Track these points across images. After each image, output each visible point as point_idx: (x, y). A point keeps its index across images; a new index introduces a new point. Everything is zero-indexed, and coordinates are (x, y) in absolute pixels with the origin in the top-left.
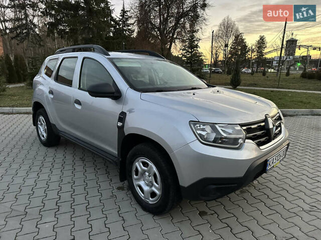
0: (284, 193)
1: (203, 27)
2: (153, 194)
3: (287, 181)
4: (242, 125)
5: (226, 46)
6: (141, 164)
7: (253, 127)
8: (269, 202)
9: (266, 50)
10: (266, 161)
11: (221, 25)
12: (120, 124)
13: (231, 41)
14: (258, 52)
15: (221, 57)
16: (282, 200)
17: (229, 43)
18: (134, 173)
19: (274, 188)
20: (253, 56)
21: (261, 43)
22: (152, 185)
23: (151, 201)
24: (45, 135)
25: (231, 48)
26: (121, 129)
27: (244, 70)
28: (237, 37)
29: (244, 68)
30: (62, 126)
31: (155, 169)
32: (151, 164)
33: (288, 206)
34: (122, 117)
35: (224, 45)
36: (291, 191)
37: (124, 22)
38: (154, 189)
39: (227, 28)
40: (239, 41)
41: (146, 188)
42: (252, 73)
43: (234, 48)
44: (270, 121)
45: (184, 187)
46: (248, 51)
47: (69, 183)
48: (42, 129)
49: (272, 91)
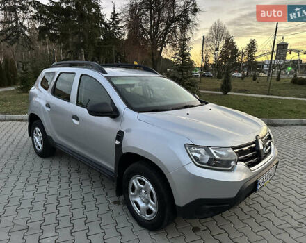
2: (149, 211)
4: (234, 148)
5: (217, 49)
6: (138, 182)
7: (244, 149)
9: (256, 54)
10: (257, 181)
11: (211, 29)
12: (118, 142)
13: (221, 45)
14: (248, 56)
15: (211, 61)
16: (271, 216)
17: (220, 47)
18: (130, 189)
19: (264, 203)
20: (243, 59)
21: (252, 47)
22: (148, 203)
23: (147, 217)
24: (41, 146)
25: (222, 51)
26: (118, 147)
27: (234, 74)
28: (227, 41)
29: (234, 71)
30: (58, 138)
31: (151, 187)
32: (147, 182)
33: (277, 222)
34: (120, 136)
35: (214, 49)
37: (114, 25)
38: (150, 206)
39: (218, 31)
40: (230, 45)
41: (142, 205)
42: (243, 78)
43: (225, 52)
44: (260, 142)
45: (179, 207)
46: (239, 55)
47: (66, 196)
48: (38, 140)
49: (263, 98)
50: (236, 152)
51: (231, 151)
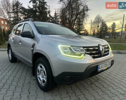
0: (112, 85)
1: (87, 18)
2: (44, 81)
3: (116, 80)
4: (84, 47)
5: (98, 27)
6: (40, 67)
7: (90, 49)
8: (103, 89)
9: (116, 29)
10: (97, 66)
11: (95, 18)
12: (32, 49)
13: (100, 25)
14: (112, 29)
15: (96, 31)
16: (110, 88)
17: (99, 26)
18: (37, 72)
20: (111, 31)
21: (114, 25)
22: (43, 77)
23: (43, 84)
24: (11, 57)
25: (100, 27)
27: (106, 37)
28: (103, 23)
29: (106, 36)
31: (44, 69)
32: (43, 67)
33: (113, 91)
34: (33, 46)
35: (97, 26)
36: (116, 84)
37: (55, 18)
38: (44, 79)
39: (98, 20)
40: (104, 25)
41: (41, 79)
42: (109, 38)
43: (102, 28)
44: (101, 47)
45: (55, 77)
46: (108, 29)
47: (13, 76)
48: (10, 55)
50: (85, 50)
51: (82, 48)
